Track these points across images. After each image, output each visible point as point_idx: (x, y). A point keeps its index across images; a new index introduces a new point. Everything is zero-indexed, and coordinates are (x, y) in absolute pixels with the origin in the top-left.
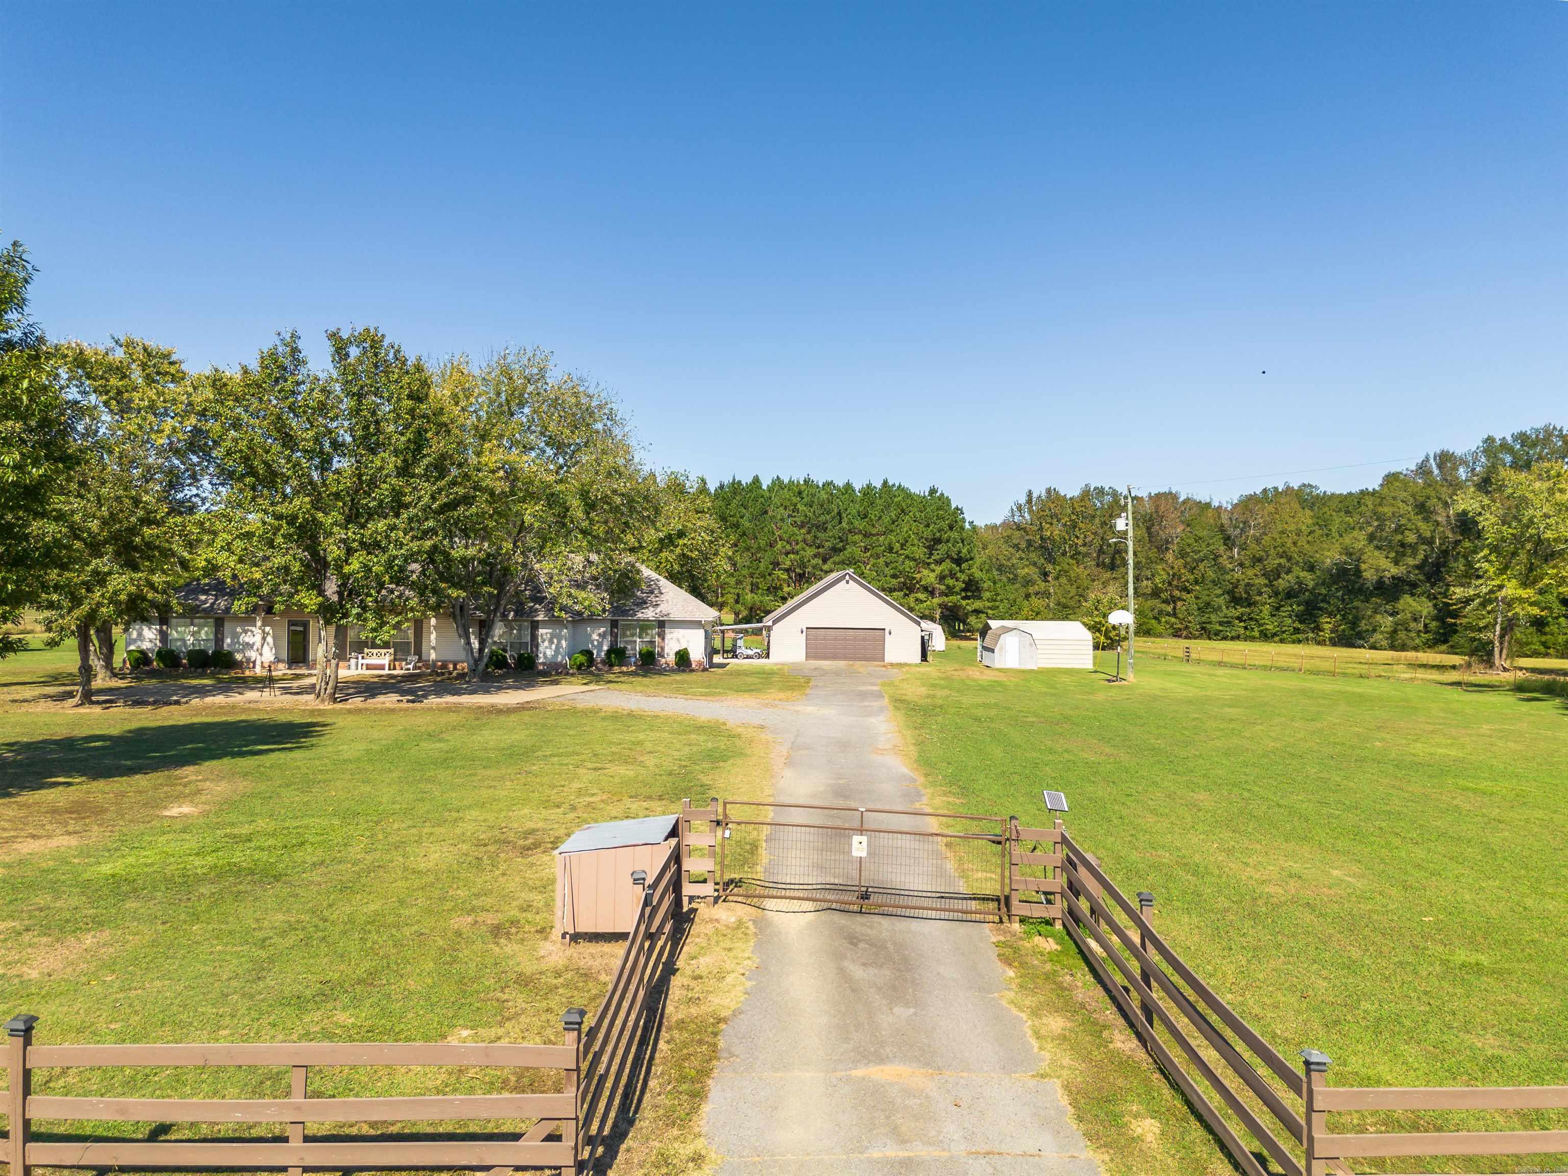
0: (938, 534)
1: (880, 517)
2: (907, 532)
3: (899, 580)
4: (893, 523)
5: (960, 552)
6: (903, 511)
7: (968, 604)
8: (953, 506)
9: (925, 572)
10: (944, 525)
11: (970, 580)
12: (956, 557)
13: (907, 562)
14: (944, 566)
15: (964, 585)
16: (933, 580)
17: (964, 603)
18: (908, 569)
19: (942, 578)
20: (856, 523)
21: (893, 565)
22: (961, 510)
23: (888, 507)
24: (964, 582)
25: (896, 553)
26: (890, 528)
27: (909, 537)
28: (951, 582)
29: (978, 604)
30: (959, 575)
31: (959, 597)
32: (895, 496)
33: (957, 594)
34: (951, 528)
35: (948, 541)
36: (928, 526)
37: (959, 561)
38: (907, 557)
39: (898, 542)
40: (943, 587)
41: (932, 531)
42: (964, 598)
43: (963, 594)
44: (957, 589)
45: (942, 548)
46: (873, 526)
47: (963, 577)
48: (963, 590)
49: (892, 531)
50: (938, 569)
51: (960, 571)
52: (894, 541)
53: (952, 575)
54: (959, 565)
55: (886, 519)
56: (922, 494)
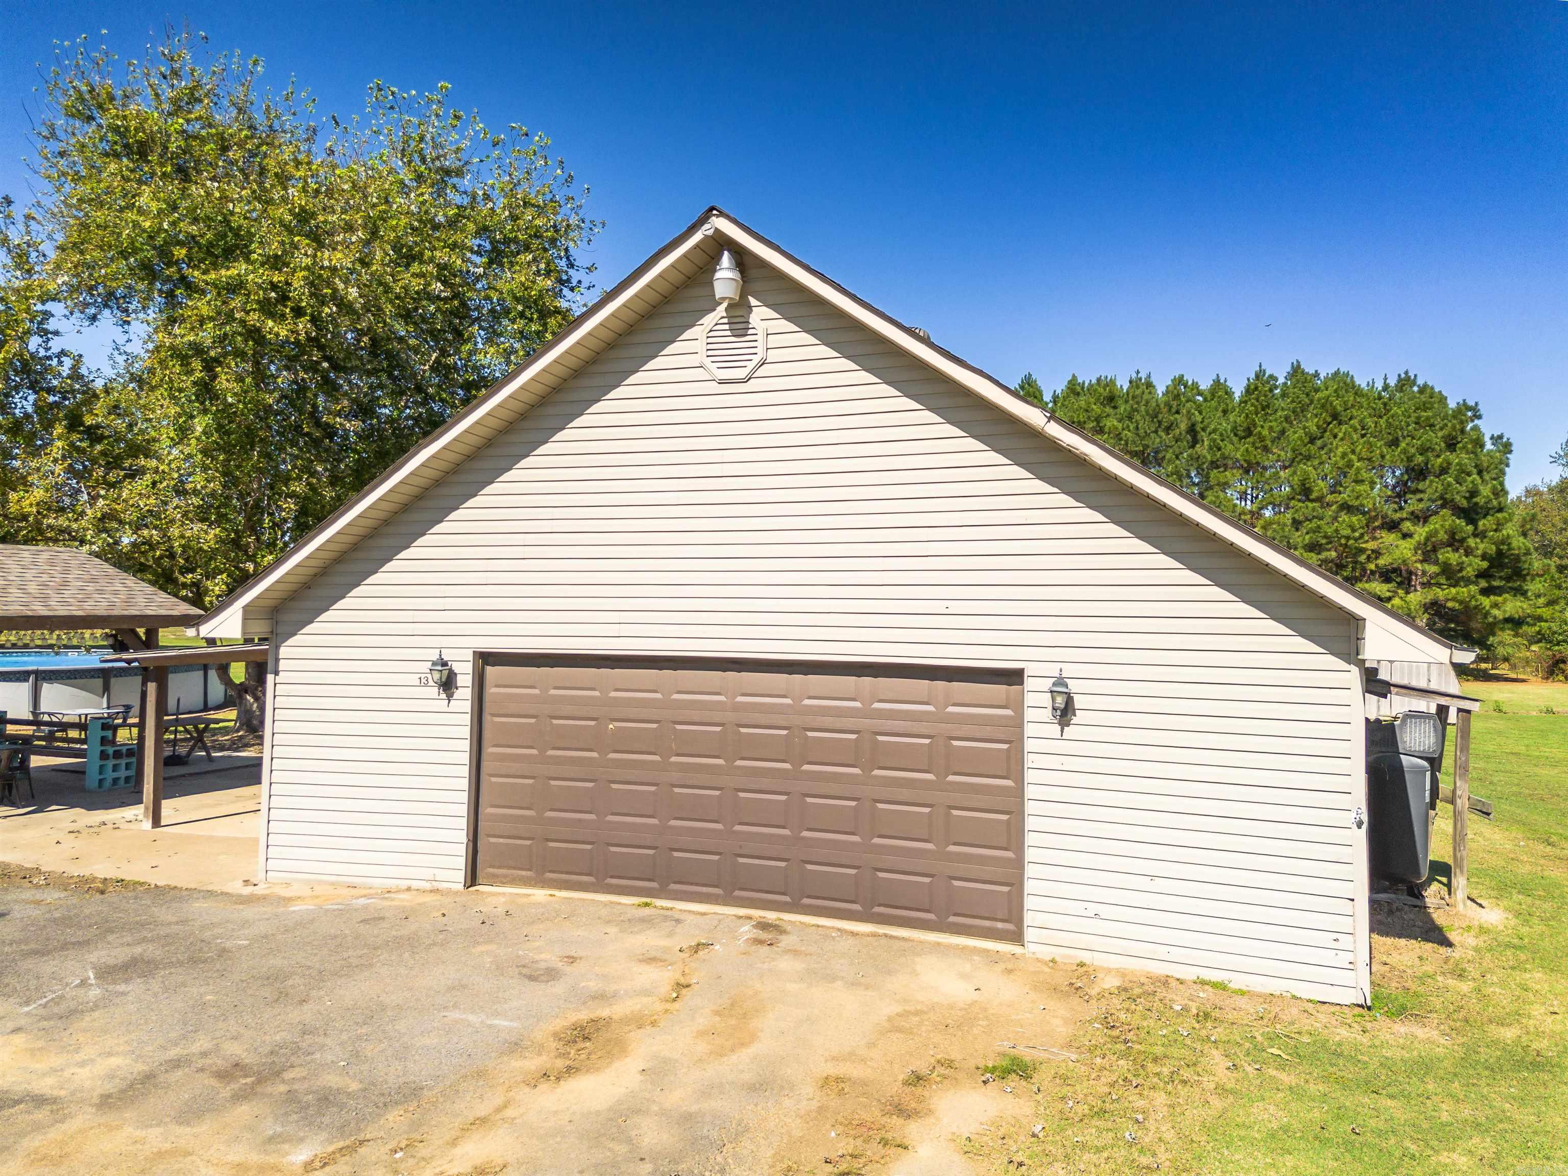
0: (1420, 459)
1: (1283, 432)
2: (1344, 455)
3: (1324, 555)
4: (1312, 440)
5: (1473, 493)
6: (1335, 416)
7: (1495, 605)
8: (1452, 404)
9: (1389, 538)
10: (1436, 438)
11: (1500, 553)
12: (1464, 504)
13: (1344, 517)
14: (1435, 523)
15: (1485, 564)
16: (1408, 554)
17: (1486, 602)
18: (1347, 532)
19: (1428, 551)
20: (1228, 448)
21: (1313, 525)
22: (1475, 409)
23: (1300, 411)
24: (1484, 557)
25: (1319, 499)
26: (1303, 450)
27: (1350, 465)
28: (1451, 557)
29: (1512, 606)
30: (1471, 542)
31: (1473, 588)
32: (1317, 390)
33: (1468, 582)
34: (1451, 445)
35: (1444, 471)
36: (1395, 443)
37: (1471, 514)
38: (1346, 507)
39: (1324, 478)
40: (1433, 569)
41: (1404, 451)
42: (1486, 592)
43: (1483, 584)
44: (1469, 572)
45: (1432, 487)
46: (1266, 449)
47: (1482, 547)
48: (1482, 575)
49: (1308, 458)
50: (1421, 532)
51: (1475, 535)
52: (1313, 474)
53: (1455, 541)
54: (1472, 521)
55: (1296, 435)
56: (1379, 385)
